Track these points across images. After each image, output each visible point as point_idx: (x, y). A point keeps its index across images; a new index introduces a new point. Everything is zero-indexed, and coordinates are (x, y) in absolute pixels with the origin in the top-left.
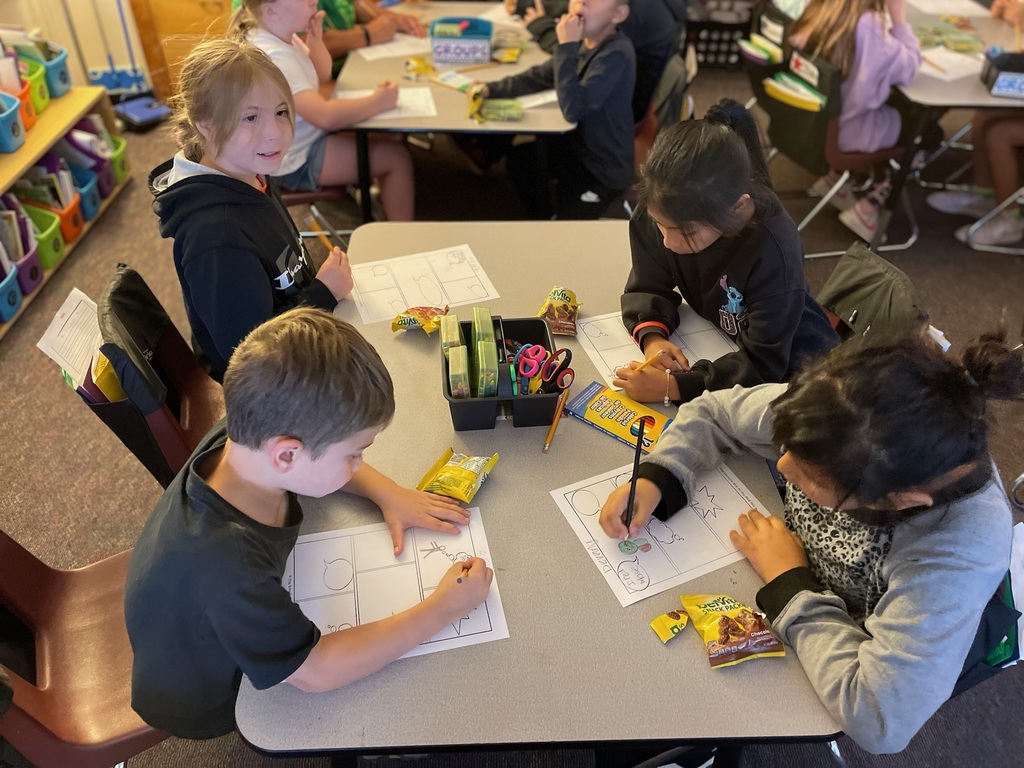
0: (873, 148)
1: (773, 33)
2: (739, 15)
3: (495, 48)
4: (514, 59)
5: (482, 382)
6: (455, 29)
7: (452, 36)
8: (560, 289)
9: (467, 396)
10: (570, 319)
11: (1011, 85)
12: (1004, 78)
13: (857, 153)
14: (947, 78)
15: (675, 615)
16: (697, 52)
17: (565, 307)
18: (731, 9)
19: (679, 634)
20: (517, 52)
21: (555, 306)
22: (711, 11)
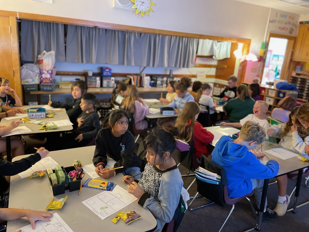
0: (143, 129)
1: (117, 107)
2: (108, 106)
3: (46, 114)
4: (53, 116)
5: (61, 180)
6: (35, 110)
7: (34, 112)
8: (76, 161)
9: (57, 185)
10: (80, 167)
11: (166, 113)
12: (164, 112)
13: (140, 130)
14: (154, 113)
15: (117, 217)
16: (100, 112)
17: (78, 164)
18: (106, 104)
19: (118, 221)
20: (53, 115)
21: (76, 164)
22: (101, 105)
